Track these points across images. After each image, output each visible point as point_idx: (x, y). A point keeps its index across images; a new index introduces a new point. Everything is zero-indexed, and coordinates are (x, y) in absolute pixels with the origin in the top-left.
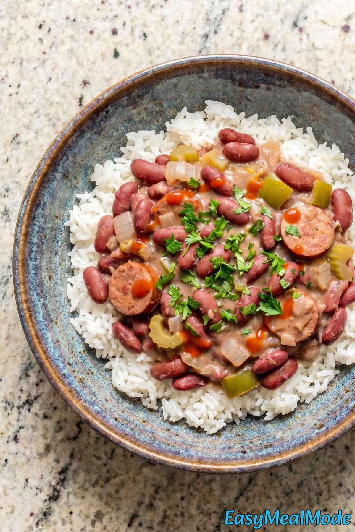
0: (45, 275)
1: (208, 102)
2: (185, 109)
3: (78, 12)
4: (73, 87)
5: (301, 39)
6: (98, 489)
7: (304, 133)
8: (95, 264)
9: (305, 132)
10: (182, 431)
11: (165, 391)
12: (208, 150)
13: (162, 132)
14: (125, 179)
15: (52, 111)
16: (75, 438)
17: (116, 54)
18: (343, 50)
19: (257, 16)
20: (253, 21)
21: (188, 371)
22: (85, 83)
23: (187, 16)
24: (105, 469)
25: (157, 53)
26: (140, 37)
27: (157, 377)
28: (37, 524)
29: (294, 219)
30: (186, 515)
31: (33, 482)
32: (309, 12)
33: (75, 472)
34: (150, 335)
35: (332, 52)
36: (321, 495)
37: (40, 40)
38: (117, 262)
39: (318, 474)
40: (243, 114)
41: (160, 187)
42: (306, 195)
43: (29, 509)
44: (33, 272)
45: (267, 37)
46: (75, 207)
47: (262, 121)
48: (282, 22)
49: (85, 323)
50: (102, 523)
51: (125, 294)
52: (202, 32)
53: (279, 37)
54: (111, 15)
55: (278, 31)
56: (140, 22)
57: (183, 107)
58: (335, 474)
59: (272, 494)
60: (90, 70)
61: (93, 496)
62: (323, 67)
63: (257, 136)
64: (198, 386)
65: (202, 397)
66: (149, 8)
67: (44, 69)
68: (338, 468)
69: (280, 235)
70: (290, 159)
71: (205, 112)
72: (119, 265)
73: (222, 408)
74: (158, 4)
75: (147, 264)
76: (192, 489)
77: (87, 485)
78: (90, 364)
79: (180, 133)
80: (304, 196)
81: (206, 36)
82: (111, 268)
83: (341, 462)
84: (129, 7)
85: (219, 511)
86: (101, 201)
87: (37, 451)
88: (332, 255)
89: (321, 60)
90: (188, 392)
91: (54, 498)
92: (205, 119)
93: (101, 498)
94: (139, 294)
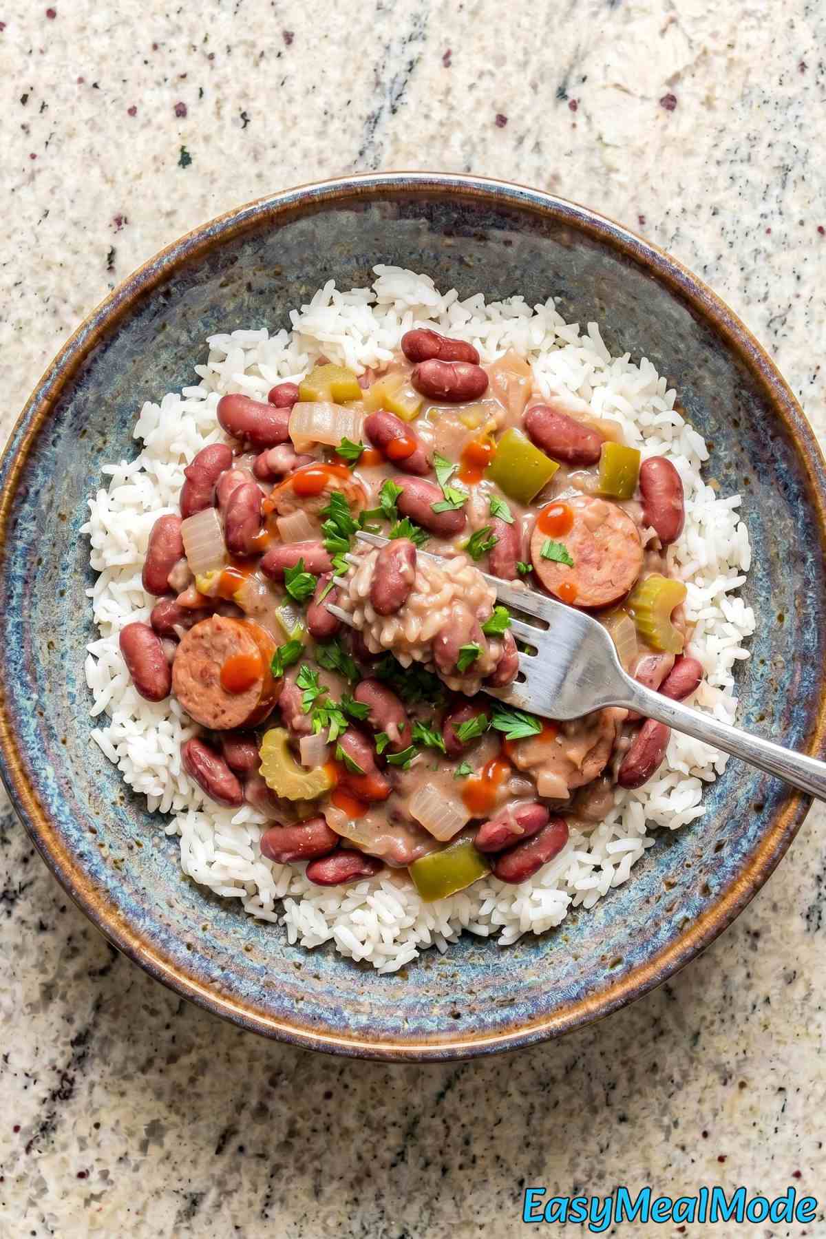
0: (40, 641)
1: (378, 269)
2: (331, 284)
3: (104, 66)
4: (94, 231)
5: (574, 125)
6: (152, 1076)
7: (580, 335)
8: (143, 616)
9: (583, 331)
10: (328, 964)
11: (291, 883)
12: (379, 374)
13: (283, 332)
14: (205, 434)
15: (51, 280)
16: (103, 972)
17: (185, 160)
18: (663, 148)
19: (481, 75)
20: (472, 87)
21: (339, 846)
22: (120, 221)
23: (334, 75)
24: (167, 1035)
25: (271, 154)
26: (234, 121)
27: (276, 858)
28: (28, 1149)
29: (559, 527)
30: (336, 1130)
31: (19, 1062)
32: (591, 67)
33: (106, 1041)
34: (261, 771)
35: (640, 154)
36: (613, 1087)
37: (23, 127)
38: (190, 615)
39: (609, 1044)
40: (453, 293)
41: (279, 457)
42: (585, 472)
43: (11, 1117)
44: (14, 638)
45: (502, 121)
46: (102, 493)
47: (494, 308)
48: (534, 87)
49: (123, 740)
50: (161, 1145)
51: (208, 685)
52: (366, 111)
53: (529, 120)
54: (172, 74)
55: (526, 109)
56: (232, 89)
57: (327, 280)
58: (643, 1045)
59: (512, 1088)
60: (130, 192)
61: (143, 1090)
62: (622, 186)
63: (483, 341)
64: (359, 876)
65: (370, 899)
66: (252, 59)
67: (34, 190)
68: (650, 1033)
69: (530, 562)
70: (553, 394)
71: (372, 291)
72: (195, 623)
73: (410, 921)
74: (271, 50)
75: (251, 621)
76: (347, 1078)
77: (131, 1068)
78: (133, 826)
79: (320, 336)
80: (580, 475)
81: (374, 120)
82: (178, 628)
83: (656, 1021)
84: (211, 57)
85: (404, 1121)
86: (155, 480)
87: (26, 996)
88: (639, 602)
89: (617, 171)
90: (339, 888)
91: (63, 1094)
92: (373, 305)
93: (159, 1095)
94: (235, 686)
